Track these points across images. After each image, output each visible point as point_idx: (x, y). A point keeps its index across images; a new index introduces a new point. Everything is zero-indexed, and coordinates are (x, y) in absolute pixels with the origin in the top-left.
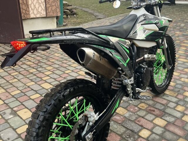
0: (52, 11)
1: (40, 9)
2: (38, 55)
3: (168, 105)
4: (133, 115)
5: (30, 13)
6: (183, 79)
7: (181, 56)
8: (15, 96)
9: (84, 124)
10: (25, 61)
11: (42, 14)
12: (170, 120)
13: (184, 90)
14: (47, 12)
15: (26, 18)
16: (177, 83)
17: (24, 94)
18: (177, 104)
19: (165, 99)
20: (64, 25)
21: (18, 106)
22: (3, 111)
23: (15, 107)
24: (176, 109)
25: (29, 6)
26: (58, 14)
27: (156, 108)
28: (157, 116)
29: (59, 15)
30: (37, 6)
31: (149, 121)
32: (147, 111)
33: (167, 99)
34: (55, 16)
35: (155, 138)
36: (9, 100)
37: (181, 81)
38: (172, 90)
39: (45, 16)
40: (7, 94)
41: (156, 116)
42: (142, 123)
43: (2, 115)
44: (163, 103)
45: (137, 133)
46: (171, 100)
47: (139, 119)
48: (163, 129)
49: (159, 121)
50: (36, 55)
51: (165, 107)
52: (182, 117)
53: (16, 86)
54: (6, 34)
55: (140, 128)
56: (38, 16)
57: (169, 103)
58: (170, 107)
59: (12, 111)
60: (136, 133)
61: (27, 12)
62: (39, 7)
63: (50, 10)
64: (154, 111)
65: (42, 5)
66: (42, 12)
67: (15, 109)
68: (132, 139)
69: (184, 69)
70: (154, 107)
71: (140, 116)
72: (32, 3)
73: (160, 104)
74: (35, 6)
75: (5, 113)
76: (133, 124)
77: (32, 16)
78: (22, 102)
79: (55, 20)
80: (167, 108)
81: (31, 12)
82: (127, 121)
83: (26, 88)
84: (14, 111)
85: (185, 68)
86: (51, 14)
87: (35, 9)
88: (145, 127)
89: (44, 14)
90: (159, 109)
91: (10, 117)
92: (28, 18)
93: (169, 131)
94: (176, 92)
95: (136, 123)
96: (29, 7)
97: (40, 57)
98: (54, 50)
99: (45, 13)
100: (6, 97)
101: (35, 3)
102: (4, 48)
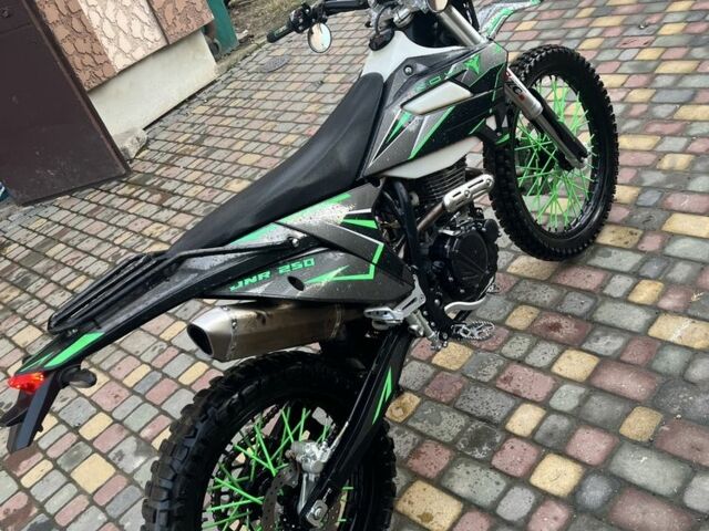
0: (178, 18)
1: (136, 26)
2: (177, 205)
3: (605, 292)
4: (489, 361)
5: (110, 56)
6: (666, 163)
7: (667, 48)
8: (137, 389)
9: (294, 483)
10: (143, 247)
11: (149, 43)
12: (607, 348)
13: (667, 210)
14: (165, 27)
15: (104, 79)
16: (645, 184)
17: (160, 375)
18: (637, 275)
19: (596, 268)
20: (240, 41)
21: (153, 419)
22: (114, 448)
23: (143, 428)
24: (631, 298)
25: (98, 34)
26: (204, 16)
27: (565, 315)
28: (565, 346)
29: (209, 17)
30: (122, 21)
31: (539, 369)
32: (534, 335)
33: (604, 265)
34: (196, 28)
35: (555, 427)
36: (123, 407)
37: (659, 170)
38: (625, 223)
39: (162, 44)
40: (115, 387)
41: (564, 344)
42: (518, 383)
43: (116, 461)
44: (588, 287)
45: (501, 425)
46: (617, 267)
47: (507, 373)
48: (581, 390)
49: (573, 362)
50: (173, 210)
51: (596, 299)
52: (650, 324)
53: (133, 352)
54: (62, 164)
55: (511, 402)
56: (139, 54)
57: (609, 281)
58: (611, 297)
59: (138, 443)
60: (497, 425)
61: (99, 59)
62: (130, 24)
63: (169, 16)
64: (556, 327)
65: (137, 10)
66: (147, 34)
67: (145, 434)
68: (484, 448)
69: (676, 110)
70: (558, 312)
71: (512, 360)
72: (103, 18)
73: (579, 294)
74: (114, 25)
75: (121, 455)
76: (489, 395)
77: (120, 63)
78: (159, 403)
79: (203, 41)
80: (603, 303)
81: (111, 51)
82: (472, 389)
83: (162, 351)
84: (144, 440)
85: (682, 104)
86: (180, 28)
87: (121, 33)
88: (524, 395)
89: (155, 38)
90: (574, 316)
91: (137, 465)
92: (111, 75)
93: (602, 391)
94: (637, 228)
95: (500, 390)
96: (99, 38)
97: (184, 212)
98: (225, 166)
99: (157, 35)
100: (112, 398)
101: (110, 13)
102: (73, 212)
